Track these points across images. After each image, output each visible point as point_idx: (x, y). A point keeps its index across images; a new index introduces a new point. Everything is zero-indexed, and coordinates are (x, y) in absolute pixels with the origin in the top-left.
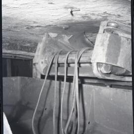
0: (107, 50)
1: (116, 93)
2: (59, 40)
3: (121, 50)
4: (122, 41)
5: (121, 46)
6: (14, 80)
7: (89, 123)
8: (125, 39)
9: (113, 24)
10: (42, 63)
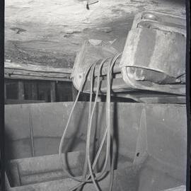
0: (137, 49)
1: (168, 110)
2: (104, 48)
3: (156, 47)
4: (157, 37)
5: (156, 42)
6: (66, 105)
7: (138, 155)
8: (162, 32)
9: (151, 16)
10: (80, 77)
